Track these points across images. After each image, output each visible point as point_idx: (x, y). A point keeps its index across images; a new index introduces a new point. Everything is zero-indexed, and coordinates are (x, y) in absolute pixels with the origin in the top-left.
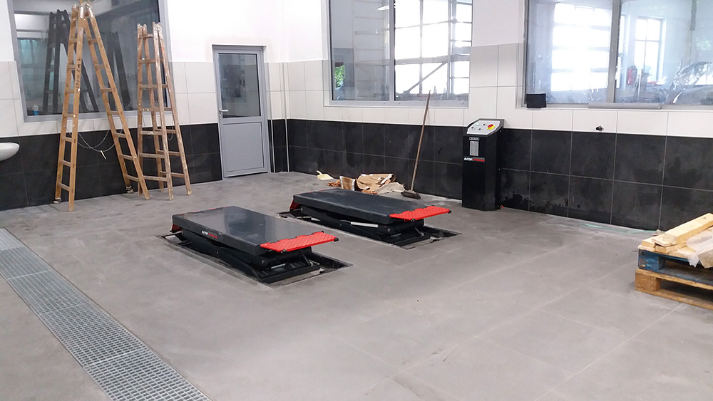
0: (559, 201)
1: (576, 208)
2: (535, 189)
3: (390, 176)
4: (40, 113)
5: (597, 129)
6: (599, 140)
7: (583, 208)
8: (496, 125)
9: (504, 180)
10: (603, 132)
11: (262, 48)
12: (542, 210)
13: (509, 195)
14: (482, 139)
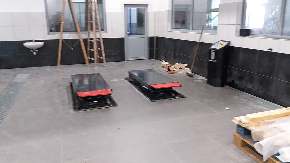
0: (250, 86)
1: (257, 91)
2: (241, 78)
3: (186, 65)
4: (55, 31)
5: (269, 49)
6: (270, 55)
7: (260, 92)
8: (225, 44)
9: (229, 72)
10: (272, 51)
11: (147, 5)
12: (242, 90)
13: (230, 80)
14: (217, 51)
